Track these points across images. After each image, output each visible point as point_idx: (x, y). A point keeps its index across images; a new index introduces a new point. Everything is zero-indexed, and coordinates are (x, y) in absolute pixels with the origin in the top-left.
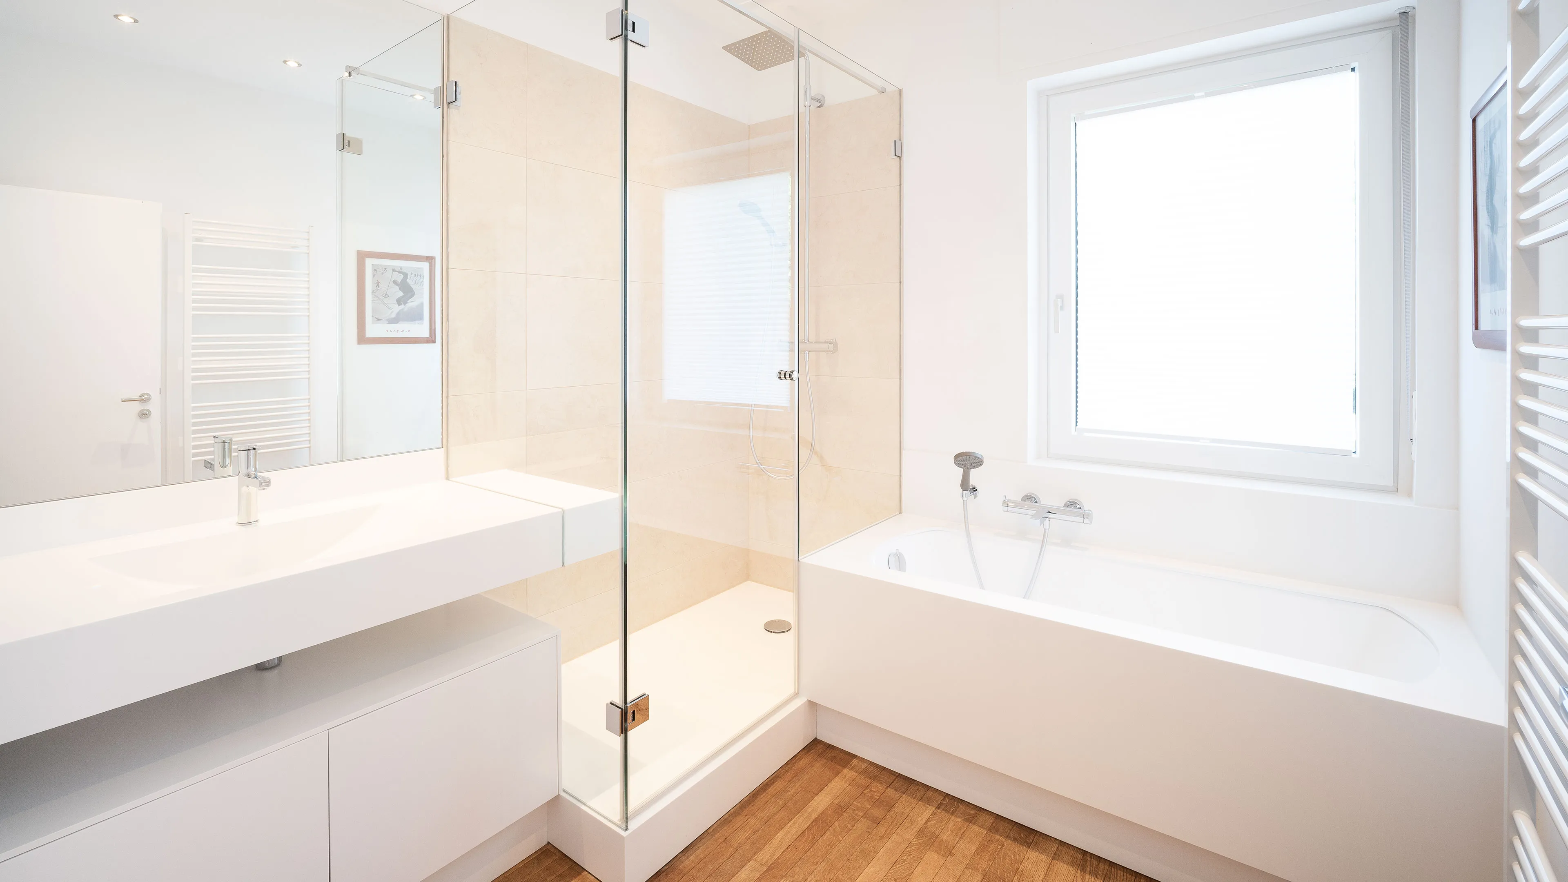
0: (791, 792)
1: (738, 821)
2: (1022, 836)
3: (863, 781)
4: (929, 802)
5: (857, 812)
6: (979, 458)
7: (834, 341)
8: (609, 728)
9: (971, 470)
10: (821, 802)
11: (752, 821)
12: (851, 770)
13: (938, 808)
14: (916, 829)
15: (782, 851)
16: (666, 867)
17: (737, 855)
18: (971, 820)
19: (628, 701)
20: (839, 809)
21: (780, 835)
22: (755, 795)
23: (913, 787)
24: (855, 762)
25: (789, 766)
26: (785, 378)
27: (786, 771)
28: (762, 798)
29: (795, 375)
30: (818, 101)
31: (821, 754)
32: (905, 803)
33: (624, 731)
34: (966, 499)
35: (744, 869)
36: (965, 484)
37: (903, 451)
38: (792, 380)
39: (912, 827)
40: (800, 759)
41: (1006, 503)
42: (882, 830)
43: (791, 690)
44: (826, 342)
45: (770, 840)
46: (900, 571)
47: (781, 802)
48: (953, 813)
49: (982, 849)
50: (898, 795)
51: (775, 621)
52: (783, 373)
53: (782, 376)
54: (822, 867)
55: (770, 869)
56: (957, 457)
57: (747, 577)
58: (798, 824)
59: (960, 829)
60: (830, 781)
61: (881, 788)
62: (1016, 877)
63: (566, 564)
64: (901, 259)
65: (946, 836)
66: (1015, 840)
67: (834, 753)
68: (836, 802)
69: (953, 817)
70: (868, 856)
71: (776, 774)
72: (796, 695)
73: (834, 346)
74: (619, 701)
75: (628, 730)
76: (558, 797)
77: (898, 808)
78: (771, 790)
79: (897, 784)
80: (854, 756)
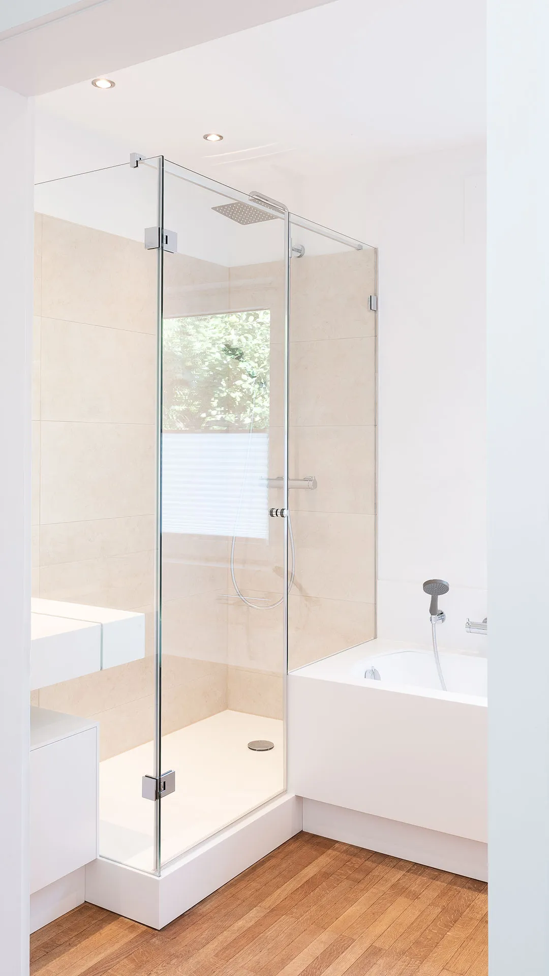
0: (284, 866)
1: (242, 885)
2: (475, 886)
3: (346, 857)
4: (401, 868)
5: (341, 876)
6: (445, 585)
7: (314, 479)
8: (145, 795)
9: (439, 596)
10: (310, 871)
11: (254, 884)
12: (334, 850)
13: (408, 871)
14: (389, 885)
15: (281, 900)
16: (188, 913)
17: (244, 904)
18: (435, 878)
19: (161, 774)
20: (326, 875)
21: (279, 891)
22: (254, 869)
23: (387, 860)
24: (337, 845)
25: (280, 850)
26: (277, 515)
27: (279, 853)
28: (260, 871)
29: (285, 512)
30: (298, 251)
31: (308, 841)
32: (380, 870)
33: (158, 796)
34: (434, 623)
35: (251, 912)
36: (433, 610)
37: (378, 581)
38: (282, 516)
39: (386, 884)
40: (289, 845)
41: (470, 625)
42: (362, 886)
43: (281, 788)
44: (305, 480)
45: (270, 895)
46: (375, 679)
47: (277, 872)
48: (420, 875)
49: (443, 894)
50: (374, 865)
51: (258, 741)
52: (274, 511)
53: (274, 513)
54: (313, 908)
55: (272, 910)
56: (427, 584)
57: (226, 706)
58: (292, 885)
59: (426, 883)
60: (316, 858)
61: (360, 861)
62: (468, 909)
63: (104, 668)
64: (376, 404)
65: (414, 888)
66: (469, 888)
67: (318, 841)
68: (324, 870)
69: (420, 877)
70: (352, 902)
71: (270, 854)
72: (285, 792)
73: (312, 483)
74: (152, 774)
75: (162, 796)
76: (95, 861)
77: (376, 873)
78: (267, 865)
79: (374, 858)
80: (337, 842)
